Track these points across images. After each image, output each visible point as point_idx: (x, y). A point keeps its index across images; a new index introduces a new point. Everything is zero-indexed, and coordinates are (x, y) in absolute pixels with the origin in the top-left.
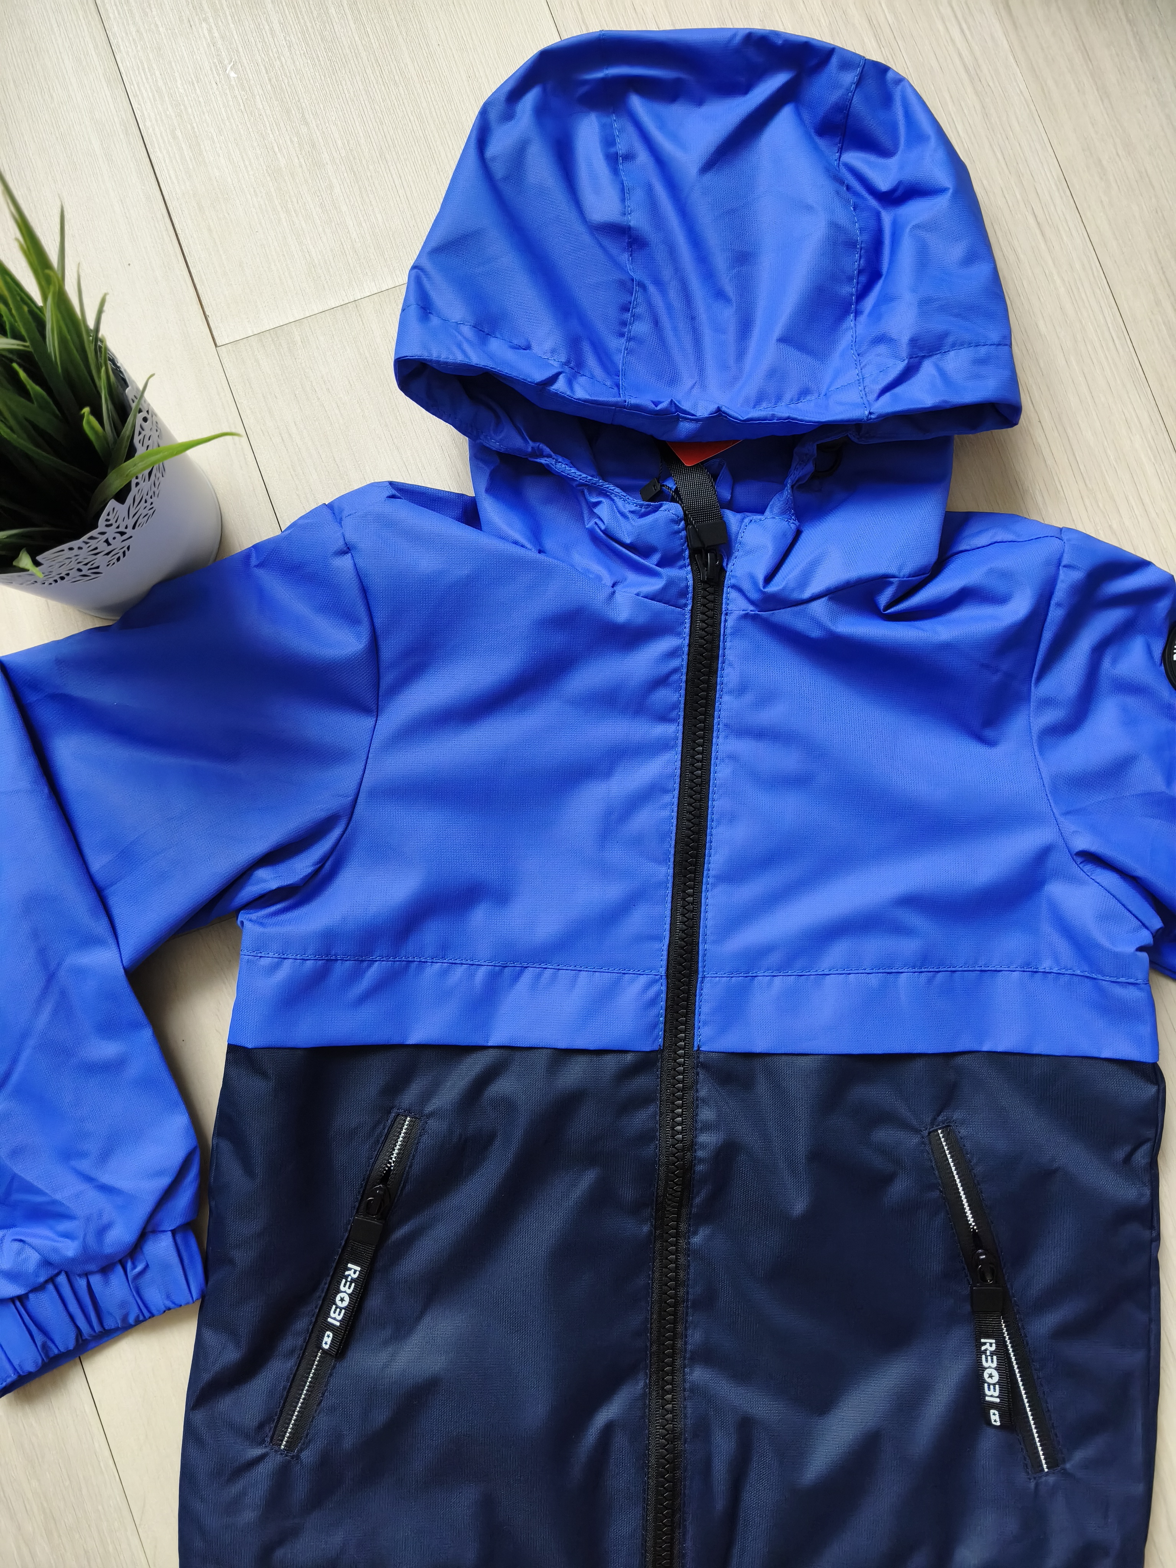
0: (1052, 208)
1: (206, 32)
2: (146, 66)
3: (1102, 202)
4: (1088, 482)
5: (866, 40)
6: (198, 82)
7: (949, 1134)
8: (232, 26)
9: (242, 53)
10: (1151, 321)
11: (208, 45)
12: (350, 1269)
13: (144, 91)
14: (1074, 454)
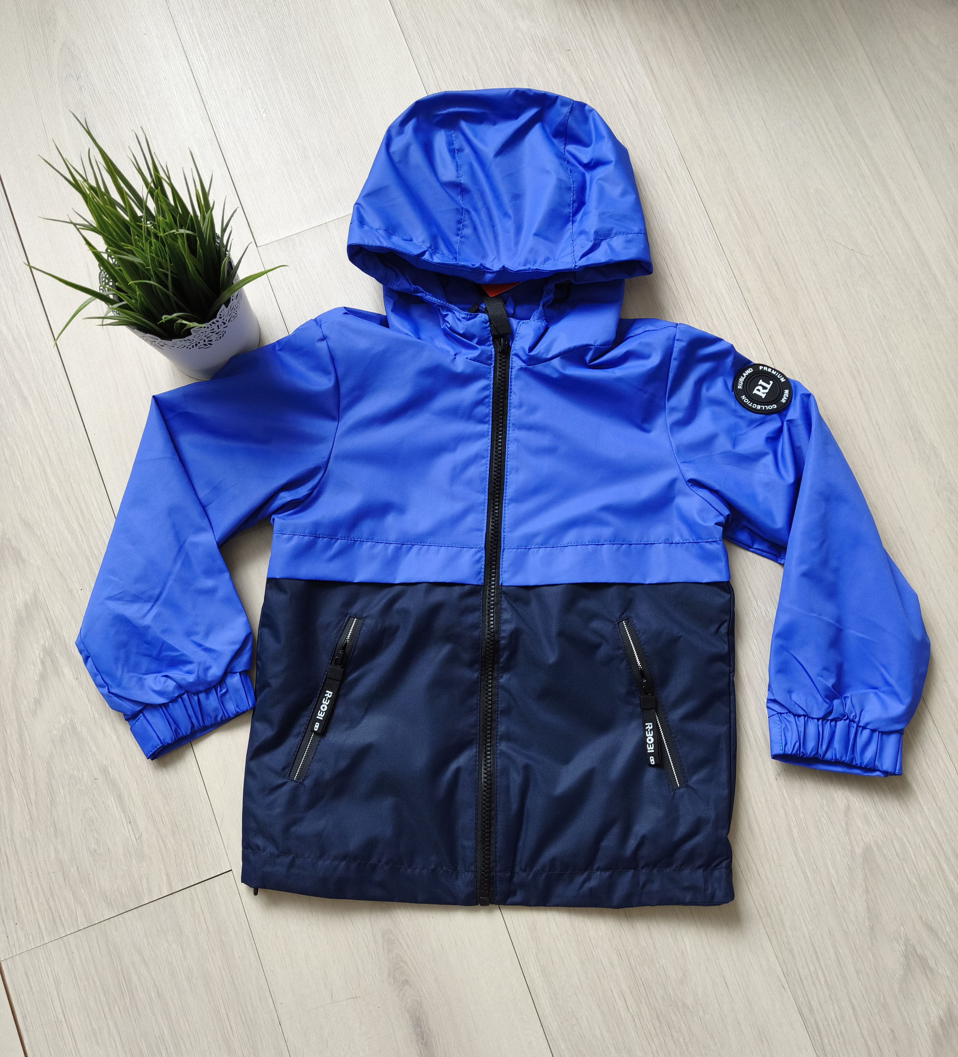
0: (675, 170)
1: (250, 94)
2: (221, 111)
3: (700, 166)
4: (695, 303)
5: (580, 90)
6: (247, 119)
7: (628, 622)
8: (263, 91)
9: (268, 105)
10: (726, 224)
11: (252, 101)
12: (327, 693)
13: (220, 124)
14: (688, 290)
